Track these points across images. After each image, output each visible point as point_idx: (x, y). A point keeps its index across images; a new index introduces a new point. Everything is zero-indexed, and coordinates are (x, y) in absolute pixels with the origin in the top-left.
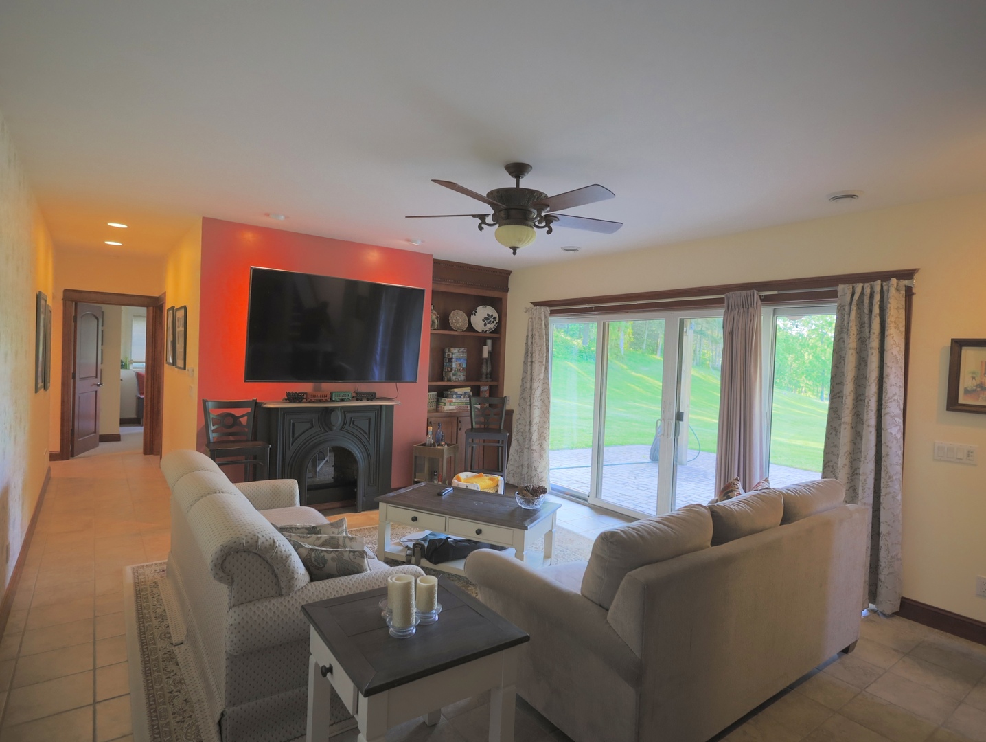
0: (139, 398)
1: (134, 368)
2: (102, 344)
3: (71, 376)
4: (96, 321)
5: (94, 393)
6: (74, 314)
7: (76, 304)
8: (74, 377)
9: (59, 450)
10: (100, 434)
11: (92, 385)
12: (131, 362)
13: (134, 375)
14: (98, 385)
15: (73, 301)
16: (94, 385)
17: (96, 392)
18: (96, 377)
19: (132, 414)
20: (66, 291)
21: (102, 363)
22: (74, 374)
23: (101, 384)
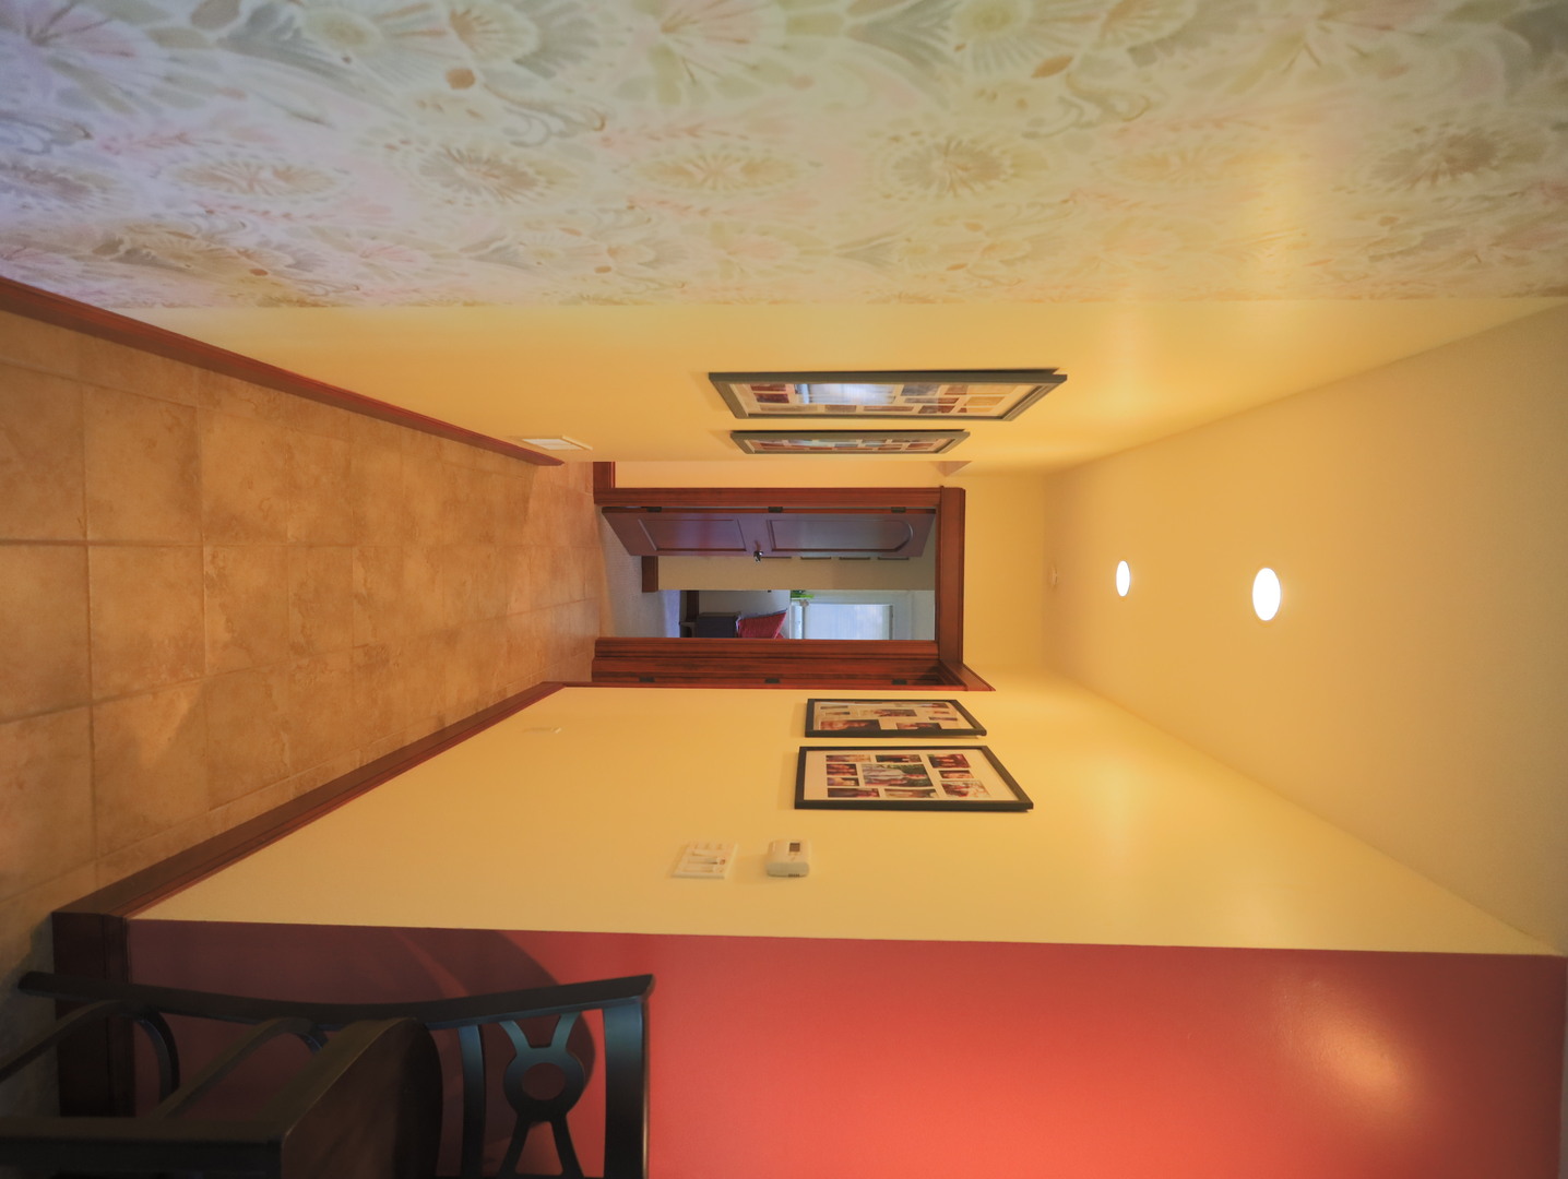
0: (735, 618)
1: (793, 608)
2: (841, 558)
3: (773, 505)
4: (893, 548)
5: (742, 547)
6: (908, 507)
7: (933, 511)
8: (772, 510)
9: (617, 486)
10: (660, 557)
11: (756, 542)
12: (804, 604)
13: (780, 608)
14: (757, 553)
15: (940, 505)
16: (759, 546)
17: (744, 550)
18: (774, 550)
19: (704, 607)
20: (961, 493)
21: (802, 558)
22: (780, 510)
23: (759, 558)
